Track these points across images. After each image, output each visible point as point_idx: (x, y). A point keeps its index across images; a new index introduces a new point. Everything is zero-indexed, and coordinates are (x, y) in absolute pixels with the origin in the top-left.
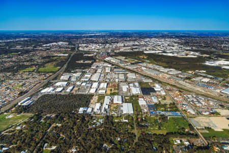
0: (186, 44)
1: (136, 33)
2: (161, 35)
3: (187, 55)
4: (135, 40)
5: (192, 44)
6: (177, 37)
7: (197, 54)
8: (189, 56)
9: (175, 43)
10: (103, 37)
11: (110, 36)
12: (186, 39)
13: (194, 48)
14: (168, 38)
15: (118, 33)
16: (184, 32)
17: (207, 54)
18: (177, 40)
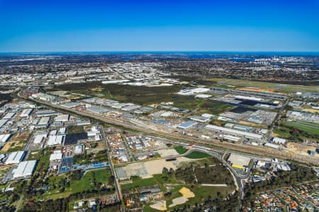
0: (168, 69)
2: (140, 58)
3: (160, 83)
5: (176, 69)
6: (161, 60)
7: (175, 81)
8: (162, 85)
9: (154, 67)
12: (169, 62)
13: (175, 74)
14: (148, 62)
17: (186, 81)
18: (158, 64)
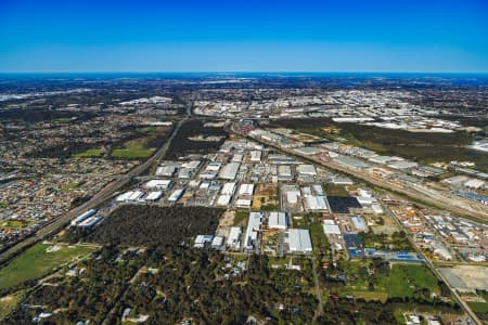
0: (428, 102)
1: (313, 79)
2: (369, 83)
3: (429, 127)
4: (312, 95)
5: (441, 104)
6: (407, 88)
7: (453, 125)
8: (433, 130)
9: (403, 100)
10: (244, 86)
11: (259, 85)
12: (426, 92)
13: (445, 112)
14: (388, 90)
15: (275, 79)
16: (420, 77)
17: (476, 126)
18: (407, 95)
